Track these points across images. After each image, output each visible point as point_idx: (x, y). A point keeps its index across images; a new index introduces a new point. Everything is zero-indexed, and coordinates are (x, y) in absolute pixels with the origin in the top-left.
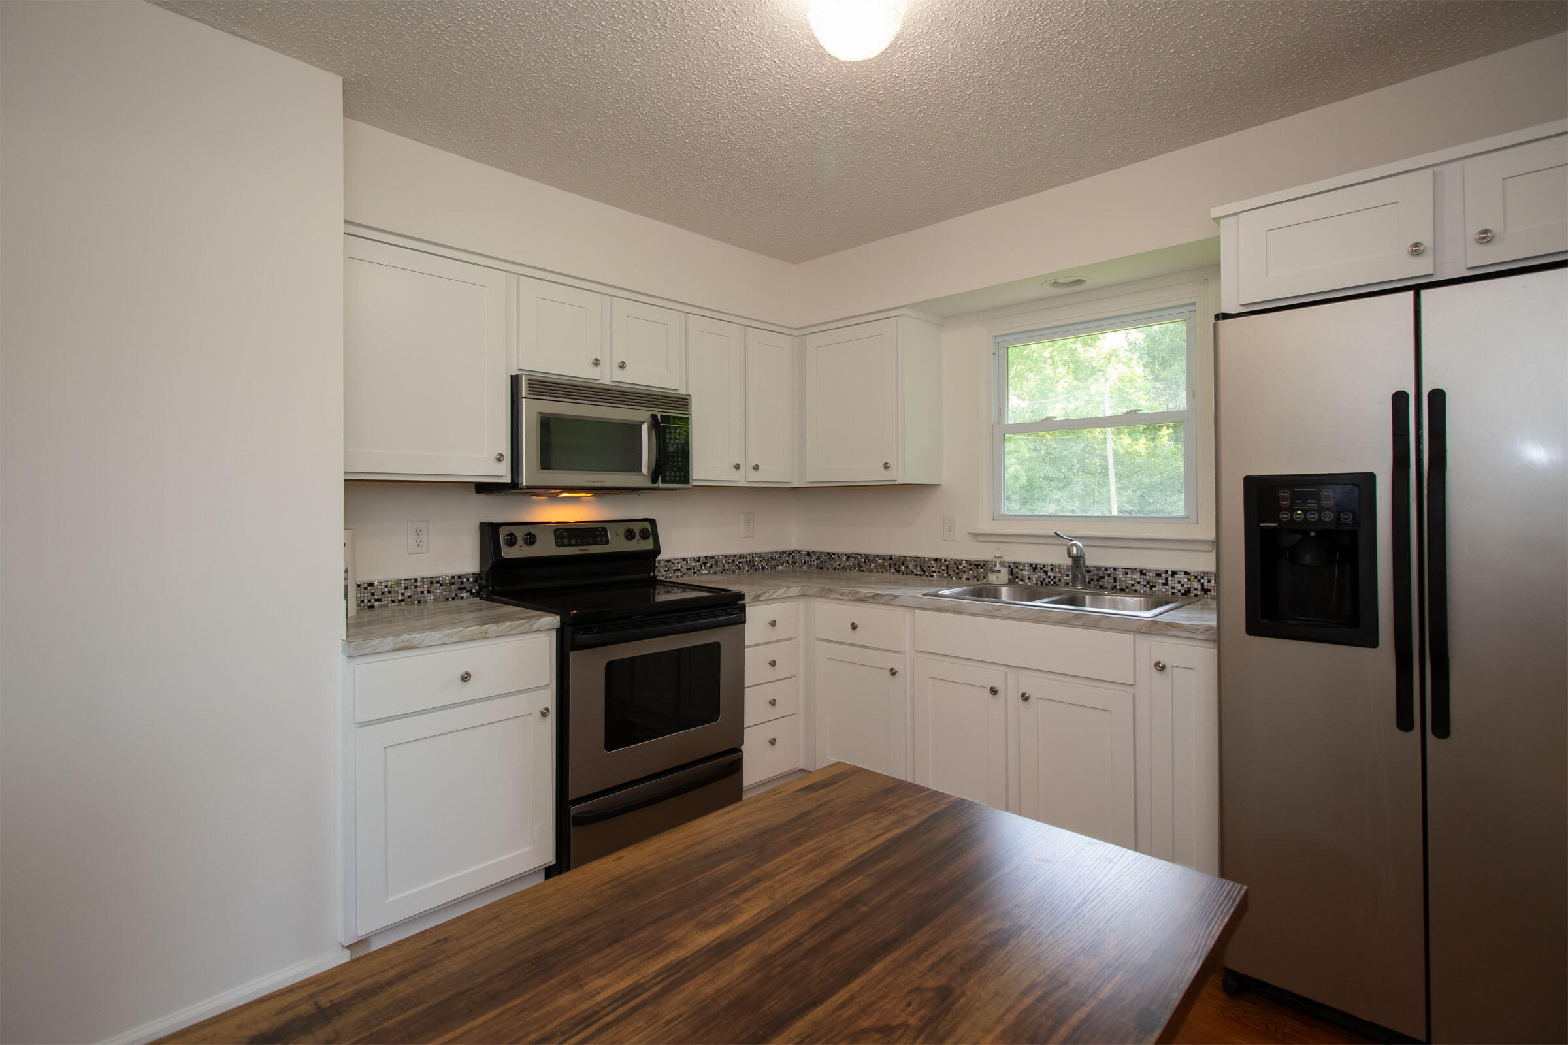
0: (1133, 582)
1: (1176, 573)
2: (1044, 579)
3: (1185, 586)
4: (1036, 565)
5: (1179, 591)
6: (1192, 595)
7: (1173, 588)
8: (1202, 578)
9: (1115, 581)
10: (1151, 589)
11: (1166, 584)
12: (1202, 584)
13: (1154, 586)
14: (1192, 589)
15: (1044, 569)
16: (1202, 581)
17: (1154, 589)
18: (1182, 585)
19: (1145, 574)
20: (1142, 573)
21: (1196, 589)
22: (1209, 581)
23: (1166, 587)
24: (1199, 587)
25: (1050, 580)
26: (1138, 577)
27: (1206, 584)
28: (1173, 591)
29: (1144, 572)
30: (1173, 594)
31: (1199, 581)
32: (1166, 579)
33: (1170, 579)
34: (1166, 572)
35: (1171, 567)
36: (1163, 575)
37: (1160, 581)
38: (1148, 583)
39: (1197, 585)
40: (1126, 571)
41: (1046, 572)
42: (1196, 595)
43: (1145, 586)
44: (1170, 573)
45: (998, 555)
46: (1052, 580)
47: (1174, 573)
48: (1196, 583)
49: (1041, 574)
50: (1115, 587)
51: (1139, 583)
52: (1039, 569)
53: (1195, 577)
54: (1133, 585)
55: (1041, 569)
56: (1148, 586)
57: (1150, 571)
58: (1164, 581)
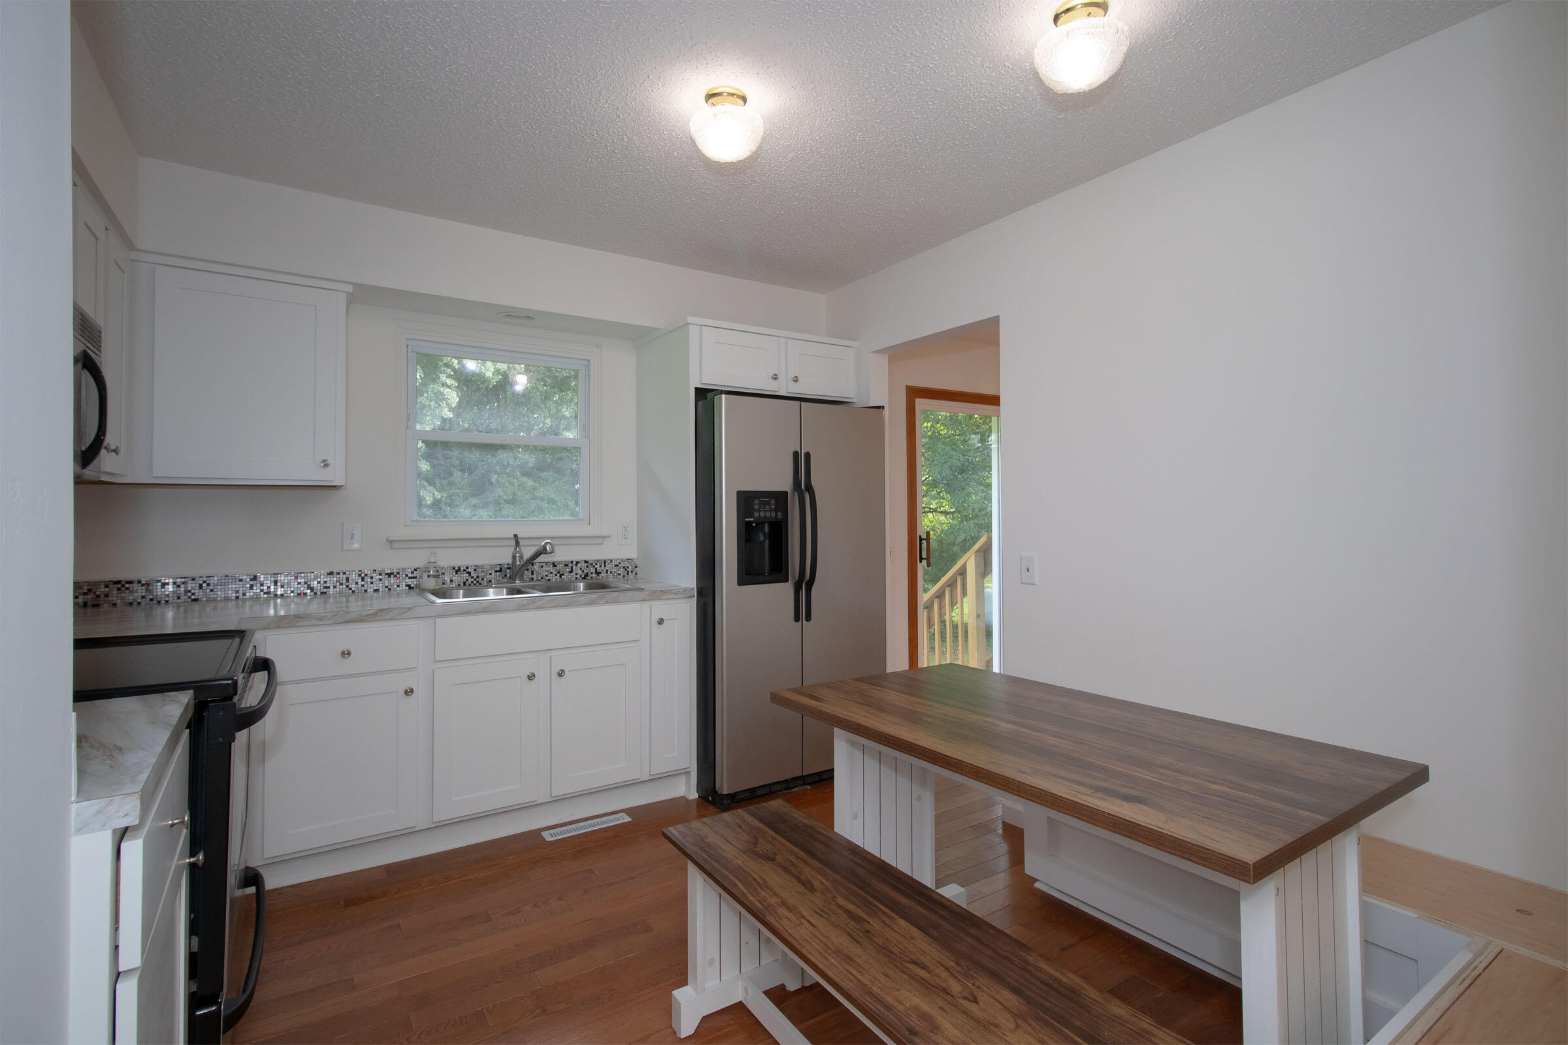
0: (547, 573)
1: (579, 563)
2: (467, 580)
3: (585, 571)
4: (459, 568)
5: (581, 576)
6: (589, 578)
7: (576, 574)
8: (596, 564)
9: (533, 574)
10: (561, 577)
11: (571, 572)
12: (596, 569)
13: (563, 575)
14: (589, 573)
15: (467, 570)
16: (596, 566)
17: (563, 577)
18: (583, 571)
19: (556, 566)
20: (554, 565)
21: (592, 573)
22: (601, 566)
23: (572, 574)
24: (594, 571)
25: (473, 580)
26: (551, 568)
27: (598, 569)
28: (577, 576)
29: (556, 564)
30: (576, 578)
31: (594, 566)
32: (572, 568)
33: (574, 567)
34: (572, 562)
35: (575, 558)
36: (570, 565)
37: (568, 570)
38: (558, 573)
39: (593, 570)
40: (542, 564)
41: (469, 573)
42: (592, 577)
43: (556, 575)
44: (574, 563)
45: (432, 560)
46: (475, 580)
47: (577, 563)
48: (592, 569)
49: (466, 576)
50: (532, 579)
51: (551, 573)
52: (462, 570)
53: (592, 564)
54: (547, 576)
55: (464, 570)
56: (558, 575)
57: (560, 563)
58: (570, 570)
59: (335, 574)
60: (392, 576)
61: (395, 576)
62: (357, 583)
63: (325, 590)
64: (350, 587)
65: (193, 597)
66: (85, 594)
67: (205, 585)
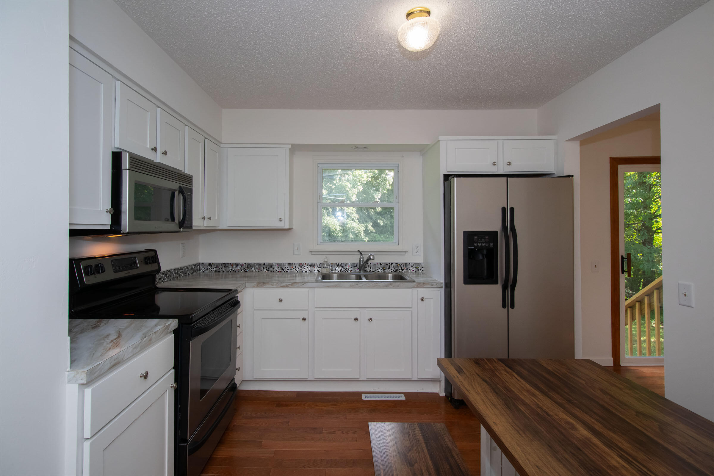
0: (377, 268)
1: (393, 264)
2: (342, 269)
3: (396, 268)
4: (339, 264)
5: (394, 270)
6: (398, 271)
7: (392, 269)
8: (402, 265)
9: (371, 268)
10: (384, 270)
11: (389, 268)
12: (402, 267)
13: (385, 269)
14: (398, 269)
15: (342, 265)
16: (401, 266)
17: (385, 270)
18: (395, 268)
19: (382, 265)
20: (381, 265)
21: (399, 269)
22: (404, 266)
23: (389, 269)
24: (401, 268)
25: (344, 269)
26: (379, 266)
27: (403, 267)
28: (392, 270)
29: (382, 264)
30: (392, 271)
31: (400, 266)
32: (389, 266)
33: (390, 266)
34: (389, 263)
35: (391, 262)
36: (388, 265)
37: (387, 267)
38: (383, 268)
39: (400, 268)
40: (375, 264)
41: (343, 266)
42: (399, 271)
43: (382, 269)
44: (391, 264)
45: (326, 260)
46: (345, 269)
47: (392, 264)
48: (399, 267)
49: (341, 268)
50: (371, 270)
51: (380, 268)
52: (340, 265)
53: (399, 265)
54: (377, 269)
55: (341, 265)
56: (383, 269)
57: (384, 263)
58: (389, 267)
59: (291, 264)
60: (312, 266)
61: (313, 266)
62: (299, 268)
63: (288, 271)
64: (296, 270)
65: (246, 271)
66: (216, 267)
67: (249, 266)
